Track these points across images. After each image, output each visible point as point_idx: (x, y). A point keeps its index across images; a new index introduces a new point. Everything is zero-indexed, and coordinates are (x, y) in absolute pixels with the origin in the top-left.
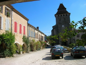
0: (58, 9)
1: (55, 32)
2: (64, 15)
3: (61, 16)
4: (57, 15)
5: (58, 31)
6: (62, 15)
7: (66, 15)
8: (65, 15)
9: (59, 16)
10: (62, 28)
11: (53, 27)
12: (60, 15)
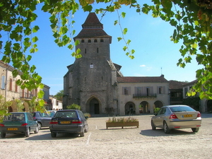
0: (83, 26)
1: (71, 79)
2: (96, 41)
3: (90, 41)
4: (81, 40)
5: (78, 79)
6: (92, 40)
7: (102, 41)
8: (99, 39)
9: (83, 41)
10: (89, 70)
11: (68, 67)
12: (86, 40)
